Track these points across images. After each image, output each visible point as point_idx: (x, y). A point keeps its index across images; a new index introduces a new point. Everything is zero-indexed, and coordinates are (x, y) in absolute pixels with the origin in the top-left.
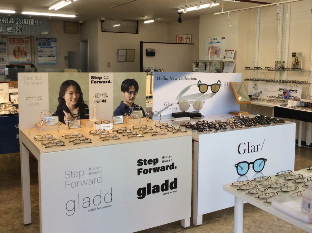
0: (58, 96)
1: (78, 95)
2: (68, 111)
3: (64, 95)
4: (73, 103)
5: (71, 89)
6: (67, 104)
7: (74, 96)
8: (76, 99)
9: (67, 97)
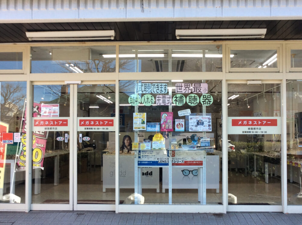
0: (122, 141)
1: (130, 141)
2: (126, 147)
3: (125, 141)
4: (128, 144)
5: (127, 138)
6: (126, 144)
7: (128, 141)
8: (129, 142)
9: (126, 141)
